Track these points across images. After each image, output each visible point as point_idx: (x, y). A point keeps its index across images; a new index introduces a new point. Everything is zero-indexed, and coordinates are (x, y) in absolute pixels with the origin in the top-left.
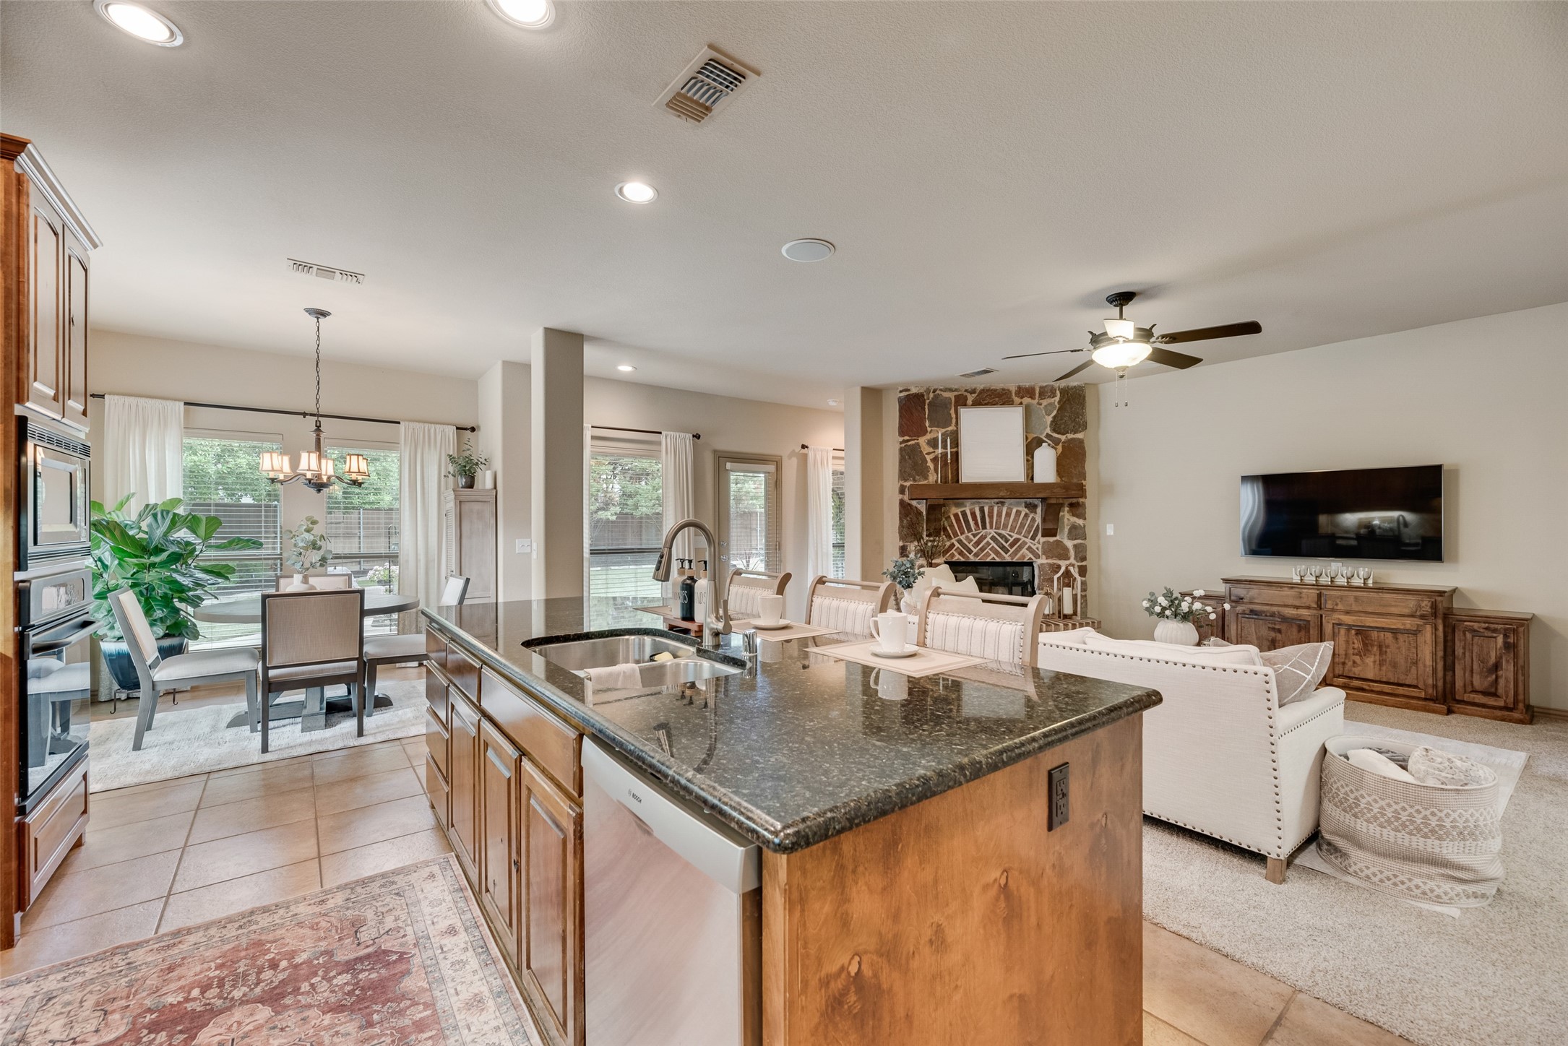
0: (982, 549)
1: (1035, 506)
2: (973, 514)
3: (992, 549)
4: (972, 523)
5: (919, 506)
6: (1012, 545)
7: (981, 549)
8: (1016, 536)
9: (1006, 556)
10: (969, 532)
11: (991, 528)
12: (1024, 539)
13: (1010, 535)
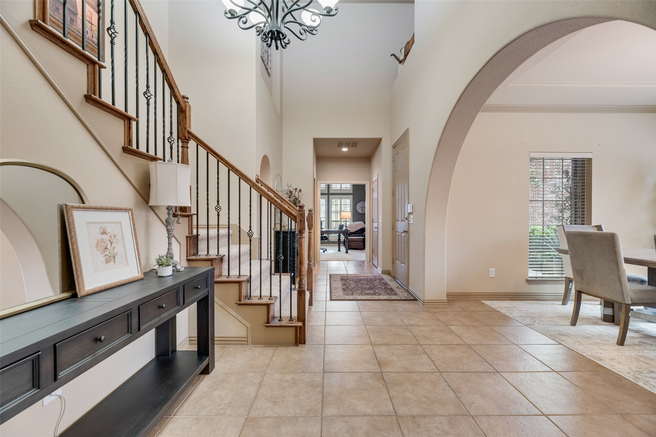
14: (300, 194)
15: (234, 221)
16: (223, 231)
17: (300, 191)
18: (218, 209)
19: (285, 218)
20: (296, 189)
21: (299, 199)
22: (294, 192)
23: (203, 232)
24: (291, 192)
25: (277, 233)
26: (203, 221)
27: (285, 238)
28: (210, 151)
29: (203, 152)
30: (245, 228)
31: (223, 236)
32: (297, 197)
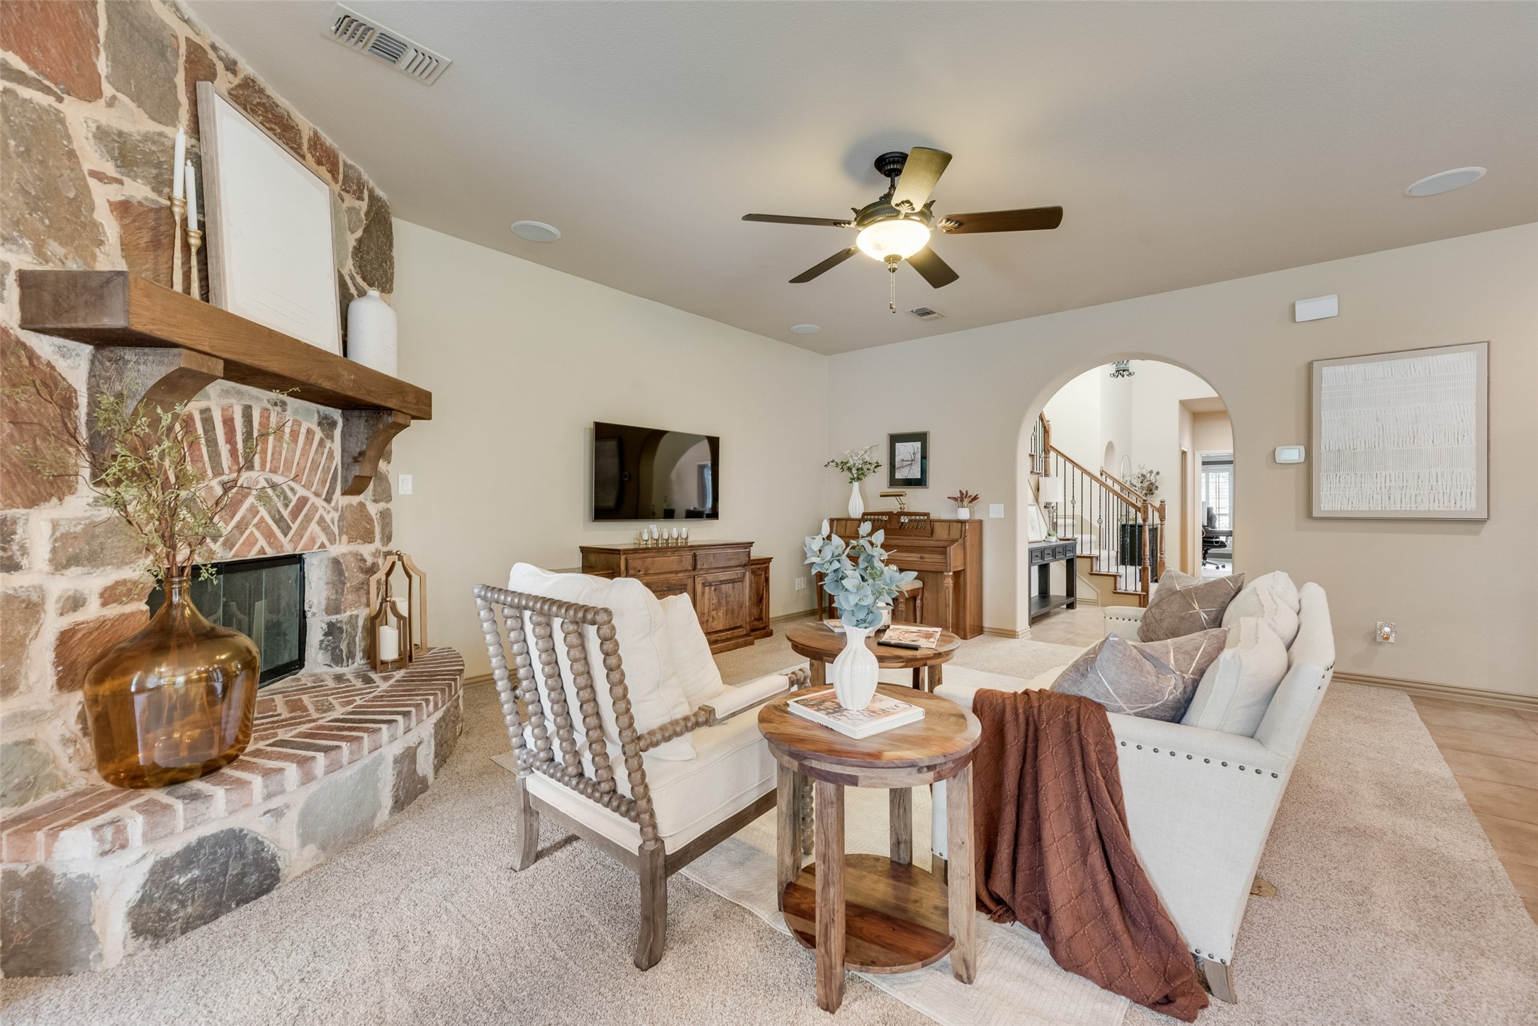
0: (241, 527)
1: (333, 424)
2: (228, 422)
3: (261, 524)
4: (224, 448)
5: (62, 366)
6: (295, 514)
7: (238, 526)
8: (301, 492)
9: (285, 541)
10: (215, 475)
11: (263, 467)
12: (313, 499)
13: (292, 489)
14: (1158, 477)
15: (1078, 512)
16: (1069, 521)
17: (1158, 473)
18: (1073, 502)
19: (1132, 510)
20: (1151, 472)
21: (1157, 484)
22: (1149, 475)
23: (1061, 521)
24: (1143, 476)
25: (1123, 526)
26: (1061, 512)
27: (1133, 533)
28: (1067, 459)
29: (1061, 460)
30: (1086, 517)
31: (1069, 525)
32: (1153, 481)
